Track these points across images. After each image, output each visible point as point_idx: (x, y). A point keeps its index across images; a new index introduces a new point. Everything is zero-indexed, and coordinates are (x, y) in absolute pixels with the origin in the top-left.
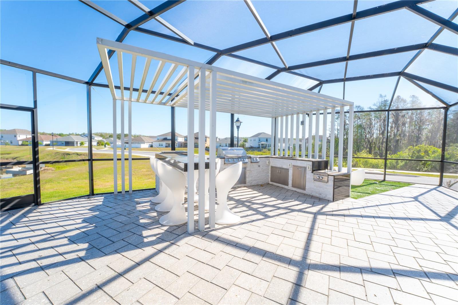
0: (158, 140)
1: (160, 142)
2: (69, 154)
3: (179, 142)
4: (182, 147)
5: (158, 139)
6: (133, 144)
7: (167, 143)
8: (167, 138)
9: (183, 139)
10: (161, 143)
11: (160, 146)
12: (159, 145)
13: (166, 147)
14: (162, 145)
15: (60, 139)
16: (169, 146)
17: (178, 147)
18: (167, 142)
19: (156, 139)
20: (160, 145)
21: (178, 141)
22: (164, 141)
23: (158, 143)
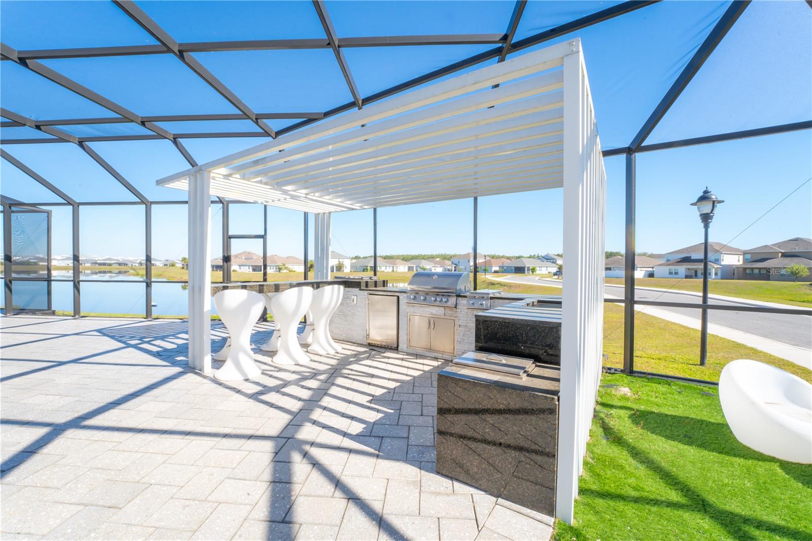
0: (669, 263)
1: (671, 267)
2: (494, 284)
3: (724, 266)
4: (733, 279)
5: (668, 260)
6: (614, 270)
7: (689, 269)
8: (690, 257)
9: (741, 257)
10: (673, 268)
11: (671, 276)
12: (668, 273)
13: (687, 277)
14: (676, 273)
15: (507, 263)
16: (696, 275)
17: (722, 279)
18: (689, 267)
19: (663, 261)
20: (671, 273)
21: (723, 263)
22: (682, 265)
23: (666, 269)
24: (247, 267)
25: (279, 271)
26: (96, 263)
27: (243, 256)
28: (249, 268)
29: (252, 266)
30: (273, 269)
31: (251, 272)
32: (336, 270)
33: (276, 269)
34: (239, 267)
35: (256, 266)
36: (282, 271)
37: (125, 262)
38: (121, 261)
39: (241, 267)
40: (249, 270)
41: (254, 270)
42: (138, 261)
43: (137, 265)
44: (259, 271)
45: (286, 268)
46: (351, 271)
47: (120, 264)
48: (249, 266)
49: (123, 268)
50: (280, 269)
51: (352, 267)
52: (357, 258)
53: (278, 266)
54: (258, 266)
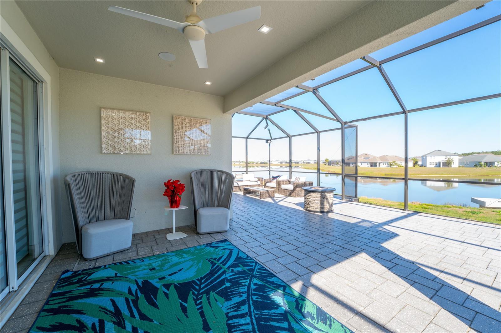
24: (367, 164)
25: (391, 166)
26: (287, 162)
27: (363, 156)
28: (368, 165)
29: (370, 163)
30: (386, 165)
31: (369, 167)
32: (443, 166)
33: (388, 165)
34: (361, 164)
35: (373, 163)
36: (392, 166)
37: (298, 162)
38: (296, 161)
39: (363, 164)
40: (368, 166)
41: (371, 166)
42: (303, 161)
43: (302, 163)
44: (374, 166)
45: (396, 164)
46: (459, 167)
47: (295, 163)
48: (368, 163)
49: (297, 165)
50: (391, 165)
51: (460, 162)
52: (464, 155)
53: (390, 163)
54: (374, 163)
